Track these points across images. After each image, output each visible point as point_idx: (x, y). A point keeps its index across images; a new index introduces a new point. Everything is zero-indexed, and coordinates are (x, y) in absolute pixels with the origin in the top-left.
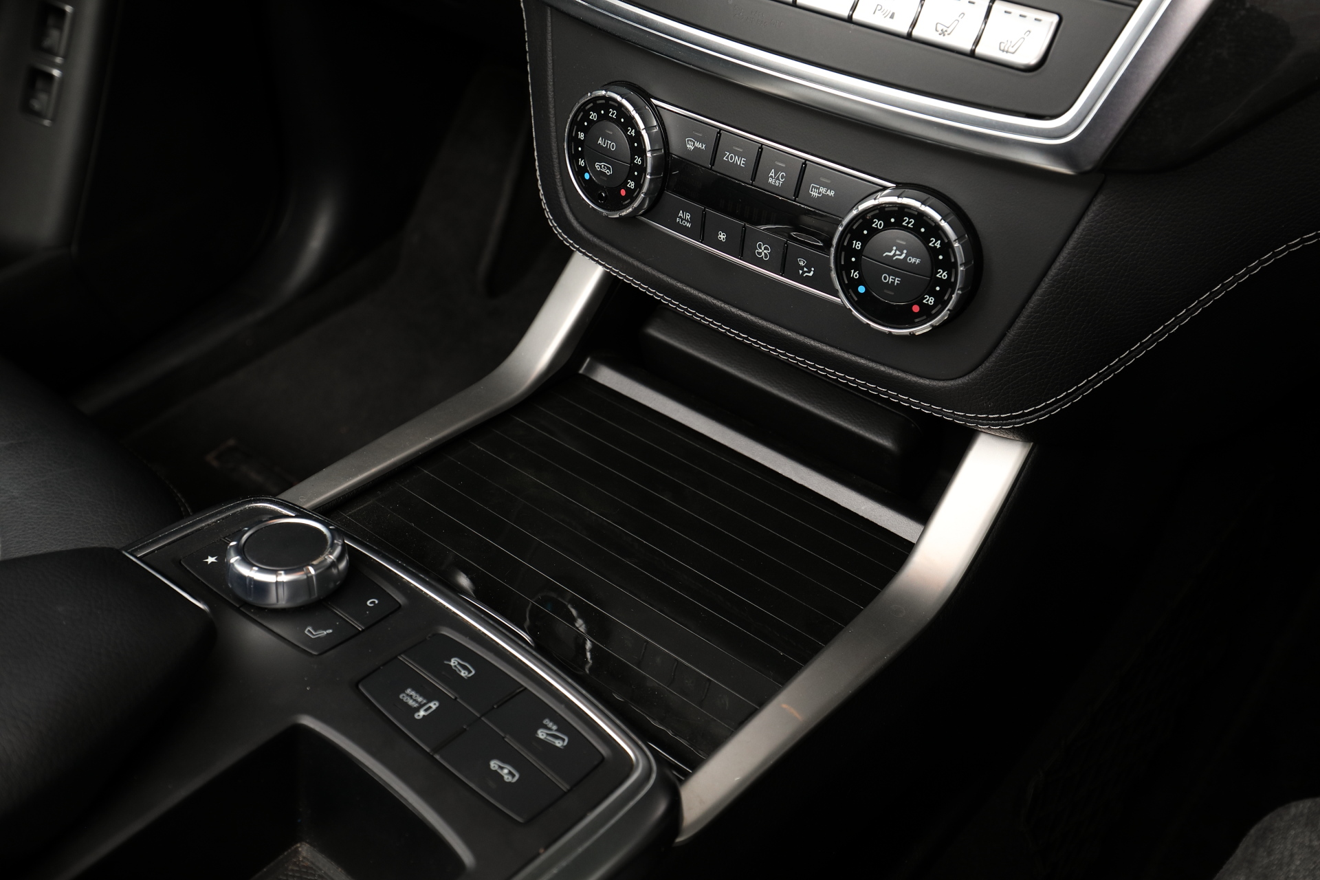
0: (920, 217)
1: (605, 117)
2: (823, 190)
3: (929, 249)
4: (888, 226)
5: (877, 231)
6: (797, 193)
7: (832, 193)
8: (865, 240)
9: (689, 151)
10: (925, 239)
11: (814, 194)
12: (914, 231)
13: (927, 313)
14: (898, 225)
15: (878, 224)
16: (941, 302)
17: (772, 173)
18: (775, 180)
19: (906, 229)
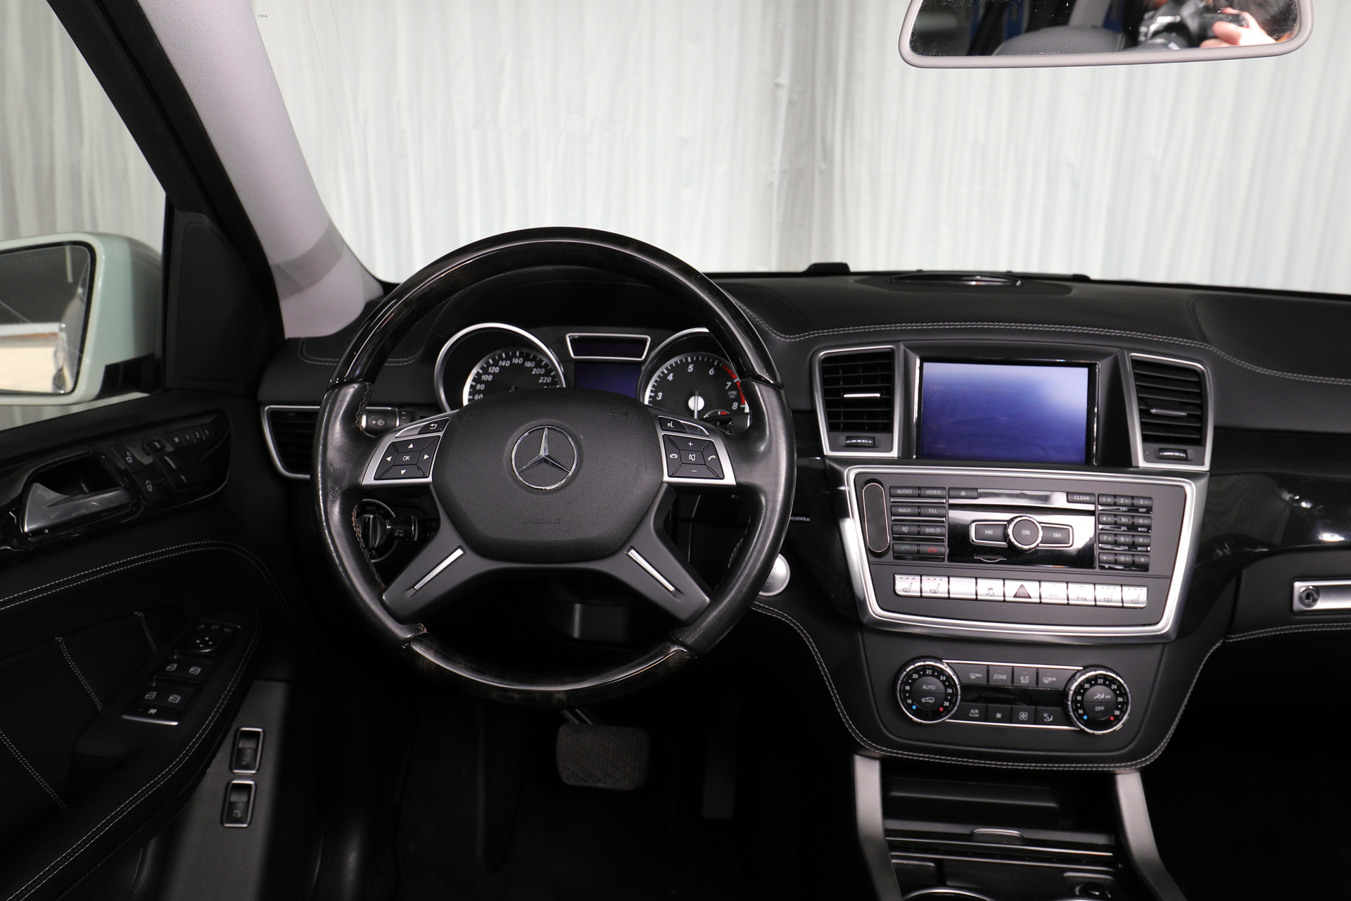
0: (1105, 677)
1: (925, 675)
2: (1050, 679)
3: (1112, 690)
4: (1092, 685)
5: (1087, 689)
6: (1037, 684)
7: (1054, 679)
8: (1083, 695)
9: (973, 680)
10: (1109, 686)
11: (1046, 682)
12: (1104, 684)
13: (1118, 719)
14: (1096, 684)
15: (1087, 686)
16: (1123, 713)
17: (1022, 678)
18: (1024, 681)
19: (1100, 684)
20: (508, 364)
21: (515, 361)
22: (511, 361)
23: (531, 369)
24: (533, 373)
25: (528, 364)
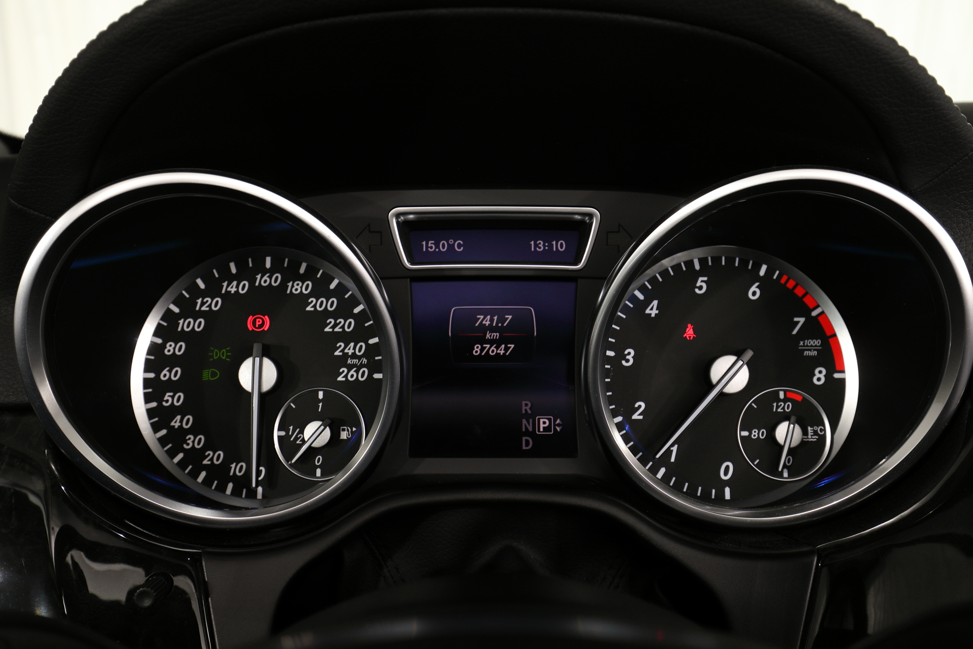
20: (243, 287)
21: (263, 280)
22: (252, 282)
23: (303, 299)
24: (309, 308)
25: (297, 288)
